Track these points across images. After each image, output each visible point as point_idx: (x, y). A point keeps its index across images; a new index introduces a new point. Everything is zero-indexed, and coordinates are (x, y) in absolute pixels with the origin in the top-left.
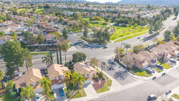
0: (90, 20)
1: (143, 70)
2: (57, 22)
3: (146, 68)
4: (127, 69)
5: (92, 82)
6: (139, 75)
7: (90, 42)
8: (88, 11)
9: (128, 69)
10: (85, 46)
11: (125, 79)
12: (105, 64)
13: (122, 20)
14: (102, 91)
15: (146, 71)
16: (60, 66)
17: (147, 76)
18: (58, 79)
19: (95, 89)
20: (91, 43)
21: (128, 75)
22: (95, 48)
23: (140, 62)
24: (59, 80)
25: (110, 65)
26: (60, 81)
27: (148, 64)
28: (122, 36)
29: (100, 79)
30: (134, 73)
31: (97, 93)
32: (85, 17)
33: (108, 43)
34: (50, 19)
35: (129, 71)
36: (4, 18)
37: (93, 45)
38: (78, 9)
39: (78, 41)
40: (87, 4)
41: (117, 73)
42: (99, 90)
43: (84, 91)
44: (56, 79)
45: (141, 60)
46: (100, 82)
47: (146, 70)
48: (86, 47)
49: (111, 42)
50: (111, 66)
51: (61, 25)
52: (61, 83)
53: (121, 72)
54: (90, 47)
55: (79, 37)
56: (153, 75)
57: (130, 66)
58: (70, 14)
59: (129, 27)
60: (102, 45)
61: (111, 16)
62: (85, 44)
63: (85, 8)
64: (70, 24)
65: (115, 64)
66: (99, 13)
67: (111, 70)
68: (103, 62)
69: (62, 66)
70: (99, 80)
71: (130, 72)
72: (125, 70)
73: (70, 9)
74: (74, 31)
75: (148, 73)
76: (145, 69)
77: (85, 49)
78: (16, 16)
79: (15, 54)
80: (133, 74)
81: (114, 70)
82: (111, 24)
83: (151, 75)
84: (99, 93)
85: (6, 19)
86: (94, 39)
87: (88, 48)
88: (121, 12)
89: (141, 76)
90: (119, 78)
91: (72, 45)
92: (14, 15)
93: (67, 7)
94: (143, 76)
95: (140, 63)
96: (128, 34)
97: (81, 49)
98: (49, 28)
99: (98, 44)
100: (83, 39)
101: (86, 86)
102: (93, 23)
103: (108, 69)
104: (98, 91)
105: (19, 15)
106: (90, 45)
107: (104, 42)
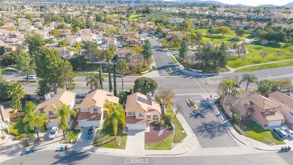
0: (209, 31)
1: (266, 128)
2: (152, 33)
3: (277, 127)
4: (230, 121)
5: (148, 129)
6: (251, 137)
7: (188, 66)
8: (212, 17)
9: (233, 121)
10: (177, 72)
11: (214, 138)
12: (192, 105)
13: (270, 33)
14: (156, 147)
15: (272, 133)
16: (108, 95)
17: (268, 143)
18: (92, 112)
19: (146, 142)
20: (190, 69)
21: (227, 132)
22: (192, 77)
23: (264, 111)
24: (94, 114)
25: (202, 108)
26: (94, 116)
27: (283, 118)
28: (258, 62)
29: (165, 127)
30: (241, 131)
31: (146, 149)
32: (203, 27)
33: (223, 71)
34: (144, 29)
35: (233, 125)
36: (82, 26)
37: (190, 73)
38: (195, 15)
39: (170, 63)
40: (214, 7)
41: (205, 125)
42: (151, 144)
43: (126, 140)
44: (90, 112)
45: (266, 107)
46: (161, 132)
47: (274, 130)
48: (177, 74)
49: (228, 70)
50: (203, 110)
51: (157, 39)
52: (93, 119)
53: (215, 124)
54: (184, 75)
55: (175, 58)
56: (284, 143)
57: (238, 117)
58: (178, 22)
59: (284, 47)
60: (208, 74)
61: (251, 26)
62: (178, 69)
63: (209, 12)
64: (170, 36)
65: (211, 108)
66: (228, 21)
67: (199, 117)
68: (191, 102)
69: (110, 95)
70: (162, 129)
71: (234, 128)
72: (225, 122)
73: (182, 15)
74: (171, 48)
75: (275, 137)
76: (272, 129)
77: (173, 76)
78: (98, 23)
79: (48, 67)
80: (239, 132)
81: (203, 117)
82: (248, 41)
83: (280, 142)
84: (148, 149)
85: (85, 27)
86: (197, 62)
87: (181, 76)
88: (278, 21)
89: (255, 139)
90: (205, 133)
91: (155, 69)
92: (97, 21)
93: (178, 11)
94: (261, 141)
95: (262, 113)
96: (274, 60)
97: (166, 75)
98: (132, 41)
99: (201, 71)
100: (179, 62)
101: (134, 132)
102: (213, 38)
103: (193, 114)
104: (149, 145)
105: (104, 22)
106: (186, 71)
107: (215, 68)
